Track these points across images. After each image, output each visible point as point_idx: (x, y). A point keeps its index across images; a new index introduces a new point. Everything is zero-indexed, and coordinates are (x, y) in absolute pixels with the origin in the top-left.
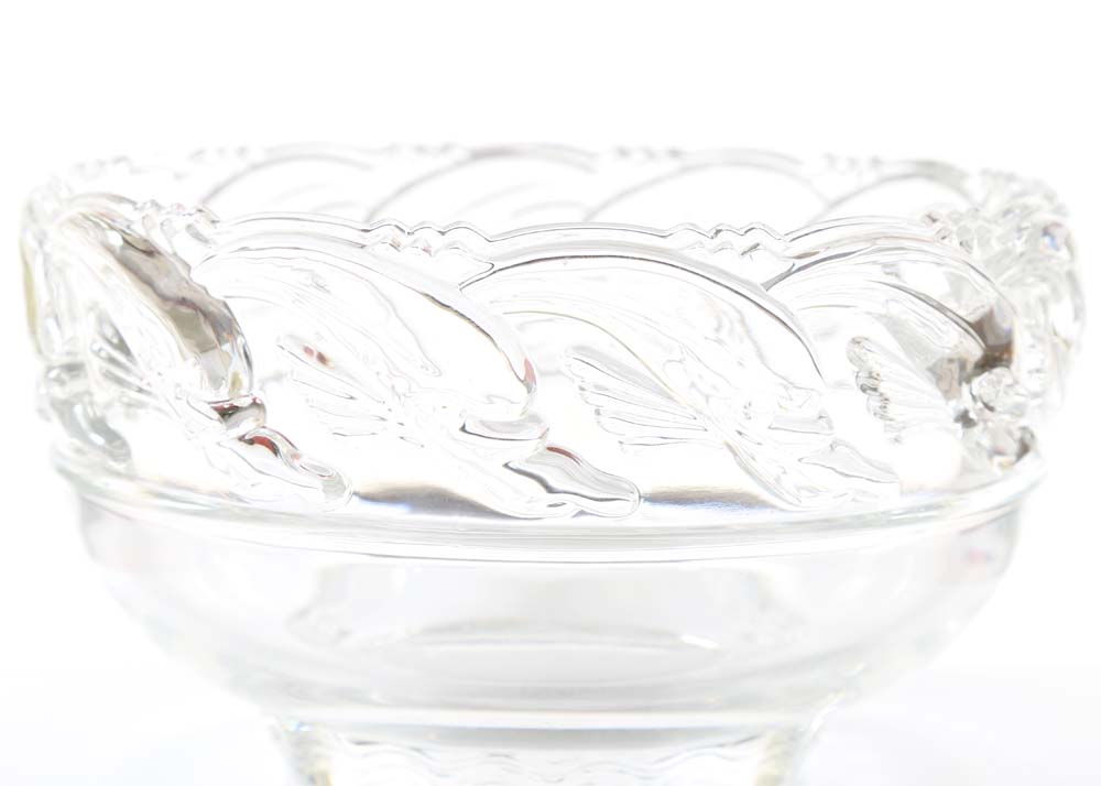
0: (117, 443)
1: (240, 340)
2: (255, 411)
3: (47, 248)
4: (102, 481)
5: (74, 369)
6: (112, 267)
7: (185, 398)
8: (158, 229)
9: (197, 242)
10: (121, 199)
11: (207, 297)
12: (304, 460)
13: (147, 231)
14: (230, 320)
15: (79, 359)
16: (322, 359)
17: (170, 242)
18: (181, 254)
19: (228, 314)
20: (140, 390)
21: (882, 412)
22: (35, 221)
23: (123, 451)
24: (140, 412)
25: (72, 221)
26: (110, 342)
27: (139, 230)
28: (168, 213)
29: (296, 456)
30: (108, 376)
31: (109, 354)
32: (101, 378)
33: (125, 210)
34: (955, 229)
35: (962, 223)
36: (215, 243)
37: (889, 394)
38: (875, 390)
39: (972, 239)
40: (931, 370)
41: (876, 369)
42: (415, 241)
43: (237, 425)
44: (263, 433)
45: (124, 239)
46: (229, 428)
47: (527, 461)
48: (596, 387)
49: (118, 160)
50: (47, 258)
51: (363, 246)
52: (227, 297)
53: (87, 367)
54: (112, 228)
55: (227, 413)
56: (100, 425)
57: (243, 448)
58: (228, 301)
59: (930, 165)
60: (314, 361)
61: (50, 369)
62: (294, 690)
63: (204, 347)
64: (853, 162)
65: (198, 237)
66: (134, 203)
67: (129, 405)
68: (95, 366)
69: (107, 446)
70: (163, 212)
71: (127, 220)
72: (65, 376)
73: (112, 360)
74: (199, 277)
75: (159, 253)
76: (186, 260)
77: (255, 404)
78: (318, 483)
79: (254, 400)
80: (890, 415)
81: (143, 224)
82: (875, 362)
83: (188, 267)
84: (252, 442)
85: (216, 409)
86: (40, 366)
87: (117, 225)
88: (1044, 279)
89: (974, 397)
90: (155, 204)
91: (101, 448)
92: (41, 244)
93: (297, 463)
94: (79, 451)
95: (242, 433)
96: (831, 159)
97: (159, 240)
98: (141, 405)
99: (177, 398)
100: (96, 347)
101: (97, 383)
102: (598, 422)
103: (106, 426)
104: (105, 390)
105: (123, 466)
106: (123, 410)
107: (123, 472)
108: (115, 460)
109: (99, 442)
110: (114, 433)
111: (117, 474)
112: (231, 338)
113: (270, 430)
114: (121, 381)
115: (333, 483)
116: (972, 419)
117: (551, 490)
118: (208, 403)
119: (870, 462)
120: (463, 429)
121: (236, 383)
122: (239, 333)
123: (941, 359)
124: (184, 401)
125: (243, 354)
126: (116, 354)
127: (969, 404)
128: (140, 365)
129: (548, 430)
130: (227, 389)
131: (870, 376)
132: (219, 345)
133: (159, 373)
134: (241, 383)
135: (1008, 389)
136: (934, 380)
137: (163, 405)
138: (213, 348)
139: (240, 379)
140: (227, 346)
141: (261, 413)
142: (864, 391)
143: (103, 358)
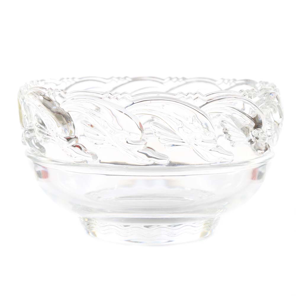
0: (42, 148)
1: (72, 122)
2: (75, 139)
3: (25, 101)
4: (38, 158)
5: (31, 130)
6: (41, 105)
7: (59, 136)
8: (52, 95)
9: (62, 98)
10: (43, 88)
11: (64, 111)
12: (88, 151)
13: (49, 96)
14: (69, 117)
15: (33, 128)
16: (92, 126)
17: (55, 98)
18: (57, 101)
19: (69, 116)
20: (48, 135)
21: (229, 139)
22: (21, 94)
23: (44, 150)
24: (48, 140)
25: (31, 93)
26: (40, 123)
27: (47, 95)
28: (54, 91)
29: (86, 150)
30: (40, 131)
31: (40, 126)
32: (38, 132)
33: (44, 91)
34: (247, 94)
35: (249, 93)
36: (65, 98)
38: (227, 133)
39: (252, 96)
40: (241, 129)
41: (228, 128)
42: (114, 97)
43: (71, 142)
44: (78, 144)
45: (44, 98)
46: (69, 143)
47: (143, 150)
48: (159, 132)
49: (42, 81)
50: (25, 103)
51: (101, 98)
52: (68, 111)
53: (35, 130)
54: (41, 95)
55: (69, 139)
56: (38, 144)
57: (73, 148)
58: (69, 113)
59: (247, 80)
60: (90, 127)
61: (26, 131)
62: (88, 210)
63: (63, 124)
64: (229, 80)
65: (62, 97)
66: (46, 89)
67: (45, 138)
68: (37, 129)
69: (40, 149)
70: (53, 91)
71: (44, 93)
72: (29, 132)
73: (41, 128)
74: (62, 106)
75: (52, 101)
76: (58, 102)
77: (76, 137)
79: (75, 136)
80: (231, 140)
81: (48, 94)
82: (227, 126)
83: (59, 104)
84: (75, 146)
85: (66, 139)
86: (23, 130)
87: (42, 94)
88: (271, 107)
89: (253, 136)
90: (51, 89)
91: (39, 150)
92: (23, 100)
93: (86, 152)
94: (33, 151)
95: (72, 145)
96: (223, 80)
97: (52, 97)
98: (48, 139)
99: (57, 136)
100: (37, 125)
101: (37, 134)
102: (159, 140)
103: (39, 144)
104: (39, 135)
105: (44, 154)
106: (43, 140)
107: (44, 155)
108: (42, 152)
109: (38, 148)
110: (42, 146)
111: (42, 156)
112: (70, 122)
113: (79, 144)
114: (43, 133)
115: (95, 156)
116: (253, 141)
117: (149, 157)
118: (65, 137)
119: (226, 151)
120: (127, 142)
121: (71, 132)
122: (72, 120)
123: (244, 127)
124: (58, 137)
125: (73, 125)
126: (42, 126)
127: (252, 138)
128: (48, 129)
129: (147, 143)
130: (69, 134)
131: (226, 130)
132: (67, 123)
133: (52, 130)
134: (72, 132)
135: (261, 134)
136: (243, 132)
137: (53, 138)
138: (65, 124)
139: (72, 131)
140: (69, 124)
141: (77, 139)
142: (225, 134)
143: (38, 127)
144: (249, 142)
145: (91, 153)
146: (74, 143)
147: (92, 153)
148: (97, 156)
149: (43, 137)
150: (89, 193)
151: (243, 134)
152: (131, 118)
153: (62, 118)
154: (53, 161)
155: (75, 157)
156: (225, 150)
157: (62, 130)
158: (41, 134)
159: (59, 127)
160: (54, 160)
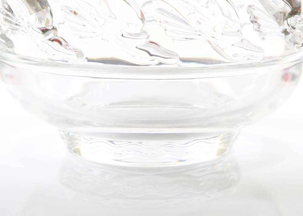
1: (49, 8)
2: (54, 31)
12: (70, 47)
16: (75, 13)
21: (258, 30)
23: (12, 44)
24: (17, 32)
26: (6, 9)
29: (67, 45)
37: (260, 23)
38: (256, 22)
40: (274, 15)
41: (256, 15)
43: (48, 35)
44: (56, 38)
46: (45, 36)
47: (143, 46)
55: (44, 31)
57: (50, 42)
60: (73, 14)
62: (69, 122)
63: (37, 10)
67: (13, 29)
69: (6, 43)
73: (7, 15)
77: (54, 28)
78: (74, 54)
79: (53, 27)
80: (261, 30)
82: (256, 13)
84: (53, 41)
85: (41, 30)
89: (288, 25)
91: (4, 44)
93: (68, 48)
98: (17, 30)
101: (2, 23)
102: (166, 33)
103: (5, 36)
104: (5, 25)
105: (11, 49)
106: (10, 31)
107: (11, 51)
108: (9, 47)
109: (4, 41)
110: (9, 39)
111: (10, 52)
112: (46, 7)
113: (59, 37)
114: (10, 22)
115: (80, 54)
116: (288, 32)
117: (151, 55)
118: (39, 28)
119: (254, 46)
120: (122, 35)
121: (47, 21)
122: (49, 6)
123: (278, 12)
124: (31, 28)
125: (50, 12)
126: (8, 13)
127: (287, 27)
128: (16, 16)
129: (149, 36)
130: (44, 24)
131: (255, 17)
132: (42, 10)
133: (22, 19)
134: (49, 22)
135: (299, 22)
136: (275, 19)
137: (24, 29)
138: (40, 10)
139: (49, 20)
140: (44, 10)
141: (56, 31)
142: (252, 23)
143: (4, 14)
144: (283, 33)
145: (74, 49)
146: (51, 35)
147: (77, 50)
148: (82, 54)
149: (10, 28)
150: (71, 99)
151: (276, 23)
152: (129, 4)
153: (35, 3)
154: (24, 59)
155: (53, 55)
156: (252, 45)
157: (36, 19)
158: (7, 23)
159: (31, 14)
160: (25, 57)
